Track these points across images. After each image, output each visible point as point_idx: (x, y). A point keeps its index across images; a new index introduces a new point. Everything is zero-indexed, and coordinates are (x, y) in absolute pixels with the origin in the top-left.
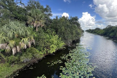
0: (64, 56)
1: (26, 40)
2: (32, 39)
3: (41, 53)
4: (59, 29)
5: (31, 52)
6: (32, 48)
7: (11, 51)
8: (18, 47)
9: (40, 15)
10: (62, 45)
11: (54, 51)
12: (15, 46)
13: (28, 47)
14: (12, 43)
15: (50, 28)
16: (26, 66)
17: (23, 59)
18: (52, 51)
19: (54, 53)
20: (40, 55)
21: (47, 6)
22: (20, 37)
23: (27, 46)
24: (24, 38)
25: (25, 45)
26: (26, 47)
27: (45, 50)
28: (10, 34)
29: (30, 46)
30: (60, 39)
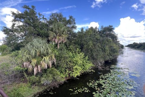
0: (92, 82)
1: (47, 58)
2: (54, 58)
3: (62, 75)
4: (85, 44)
5: (52, 74)
6: (53, 68)
7: (33, 71)
8: (39, 66)
9: (62, 29)
10: (89, 66)
11: (79, 74)
12: (37, 66)
13: (48, 67)
14: (34, 61)
15: (73, 44)
16: (46, 90)
17: (44, 80)
18: (76, 74)
19: (78, 77)
20: (62, 78)
21: (71, 17)
22: (42, 56)
23: (47, 65)
24: (45, 56)
25: (46, 65)
26: (46, 67)
27: (67, 72)
28: (33, 52)
29: (51, 66)
30: (87, 58)
